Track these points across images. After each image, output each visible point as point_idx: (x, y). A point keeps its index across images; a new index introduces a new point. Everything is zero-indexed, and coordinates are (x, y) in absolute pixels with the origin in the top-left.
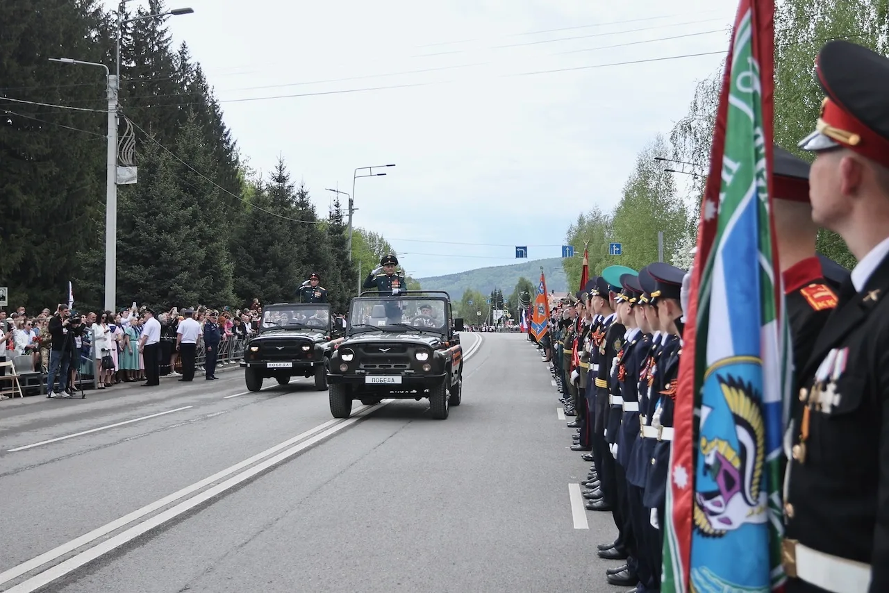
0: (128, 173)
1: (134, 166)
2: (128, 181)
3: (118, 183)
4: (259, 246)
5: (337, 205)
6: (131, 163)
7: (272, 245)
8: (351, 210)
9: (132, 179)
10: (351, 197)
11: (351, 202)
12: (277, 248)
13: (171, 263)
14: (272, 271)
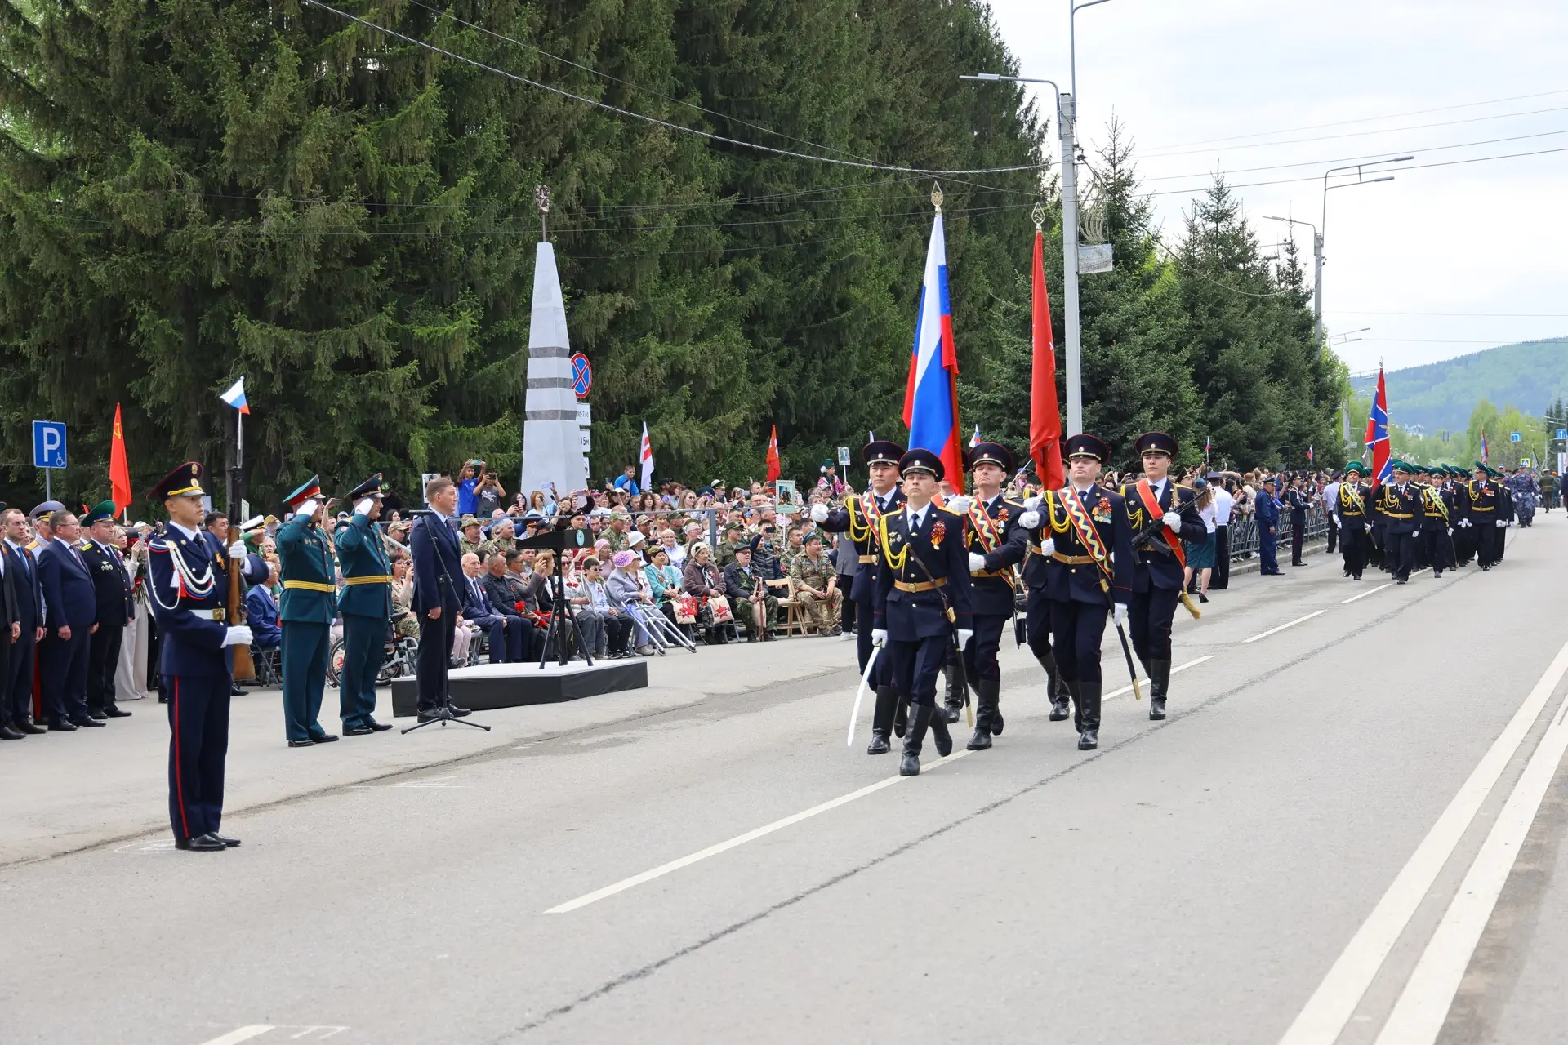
0: (1096, 256)
1: (1106, 243)
2: (1098, 268)
3: (1081, 272)
4: (1201, 349)
5: (1292, 250)
6: (1102, 239)
7: (1228, 346)
8: (1320, 261)
9: (1105, 264)
10: (1319, 231)
11: (1319, 242)
12: (1233, 353)
13: (1125, 396)
14: (1227, 396)
